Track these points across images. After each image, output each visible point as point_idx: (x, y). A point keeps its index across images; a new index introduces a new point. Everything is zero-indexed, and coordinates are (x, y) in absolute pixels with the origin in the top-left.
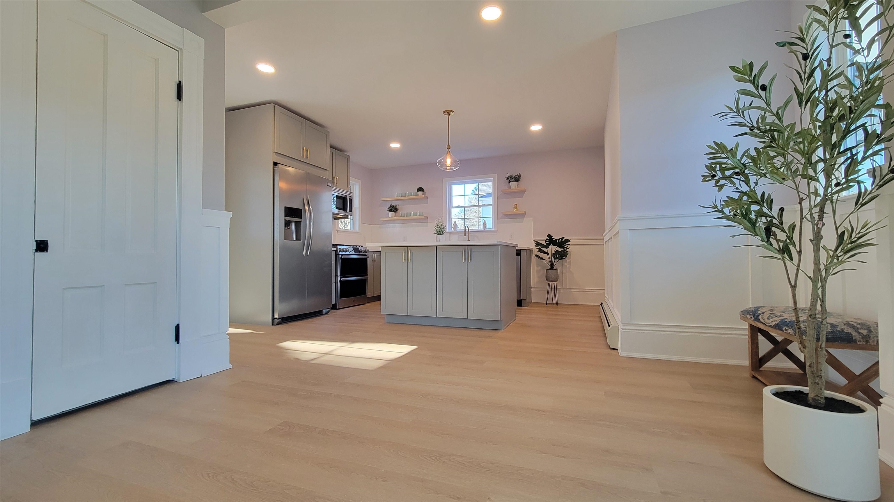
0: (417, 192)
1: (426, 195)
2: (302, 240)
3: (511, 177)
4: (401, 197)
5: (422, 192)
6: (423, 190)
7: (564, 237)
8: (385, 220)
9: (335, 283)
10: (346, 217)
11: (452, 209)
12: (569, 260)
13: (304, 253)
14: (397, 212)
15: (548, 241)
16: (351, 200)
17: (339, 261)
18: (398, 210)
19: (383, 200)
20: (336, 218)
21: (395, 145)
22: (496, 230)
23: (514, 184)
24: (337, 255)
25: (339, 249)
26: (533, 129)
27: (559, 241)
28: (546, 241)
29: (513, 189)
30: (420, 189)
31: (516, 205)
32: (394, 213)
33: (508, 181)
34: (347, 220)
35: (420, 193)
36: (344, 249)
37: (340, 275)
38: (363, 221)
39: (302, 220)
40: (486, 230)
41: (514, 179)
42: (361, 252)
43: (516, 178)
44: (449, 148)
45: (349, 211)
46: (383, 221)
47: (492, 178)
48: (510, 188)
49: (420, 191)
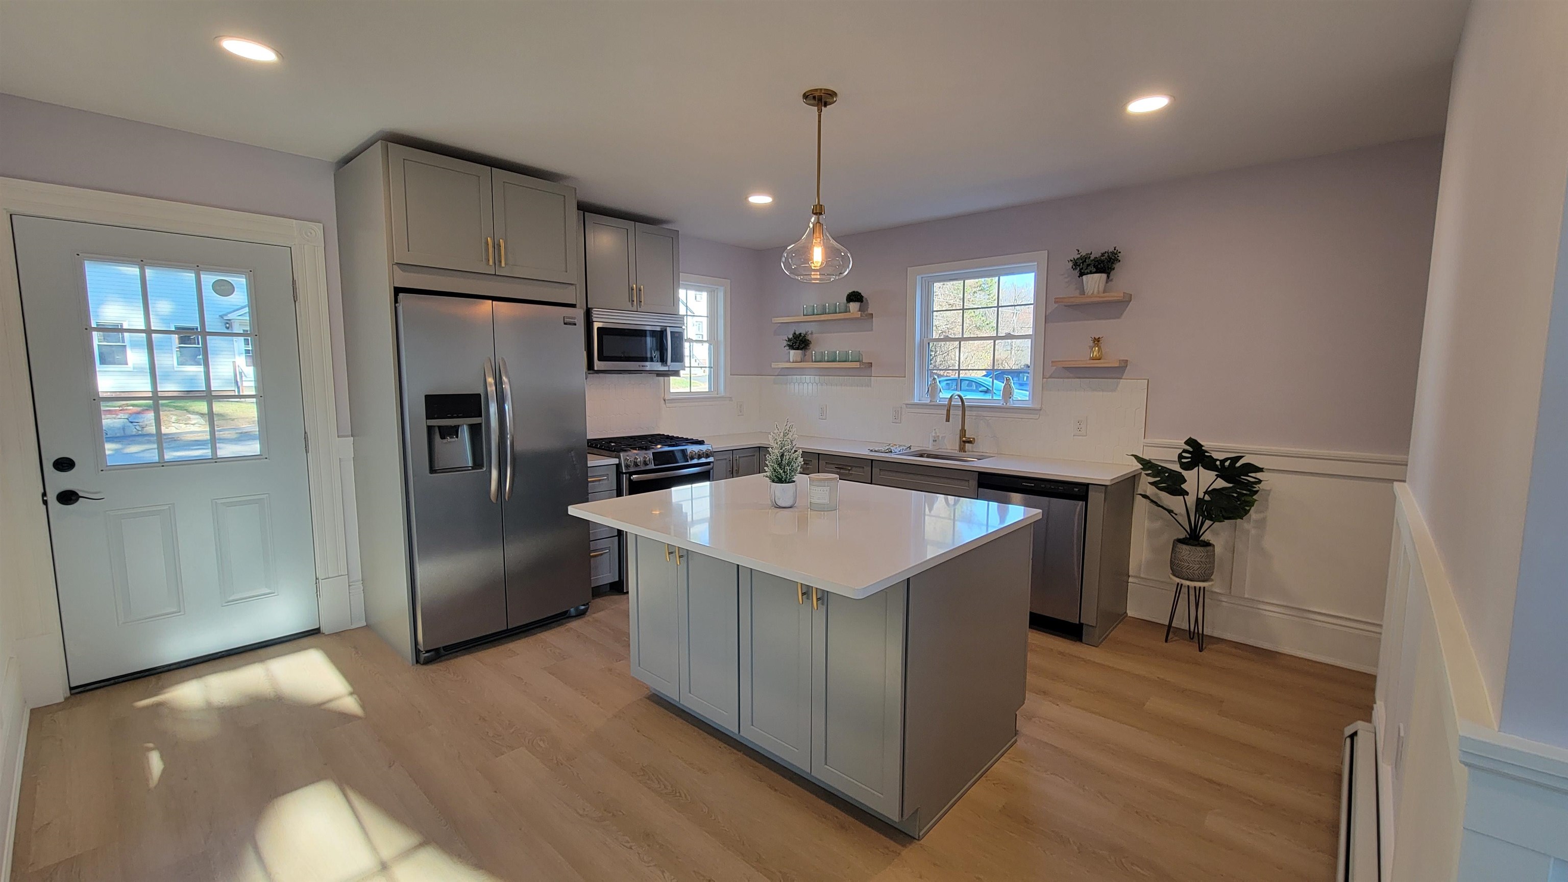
0: (847, 303)
1: (868, 311)
3: (1085, 261)
4: (814, 315)
5: (859, 304)
6: (862, 297)
7: (1242, 457)
11: (930, 344)
12: (1261, 516)
13: (493, 495)
14: (810, 349)
15: (1190, 456)
18: (810, 345)
19: (776, 322)
21: (760, 199)
22: (1038, 407)
23: (1094, 281)
24: (622, 477)
25: (624, 461)
27: (1226, 462)
28: (1180, 458)
29: (1090, 297)
30: (855, 297)
31: (1097, 341)
32: (800, 352)
33: (1077, 273)
35: (854, 306)
38: (736, 370)
39: (481, 420)
40: (1011, 404)
41: (1094, 266)
42: (693, 458)
43: (1100, 264)
45: (672, 362)
46: (774, 371)
47: (1035, 262)
48: (1083, 292)
49: (851, 301)
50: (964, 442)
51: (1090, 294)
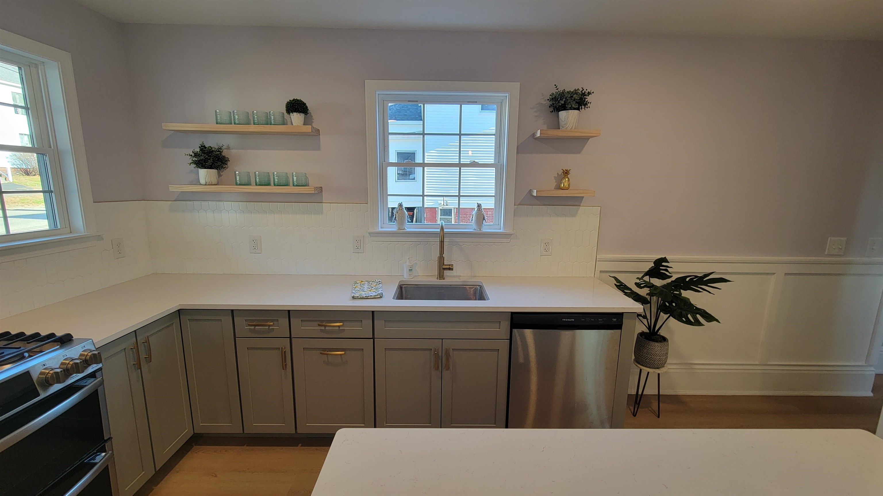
0: (286, 114)
1: (314, 125)
3: (559, 99)
4: (235, 124)
5: (302, 115)
6: (307, 107)
8: (187, 192)
14: (228, 168)
22: (510, 231)
23: (569, 116)
30: (297, 106)
32: (214, 171)
33: (553, 109)
35: (297, 118)
47: (506, 92)
48: (557, 125)
49: (295, 112)
50: (444, 269)
51: (569, 128)
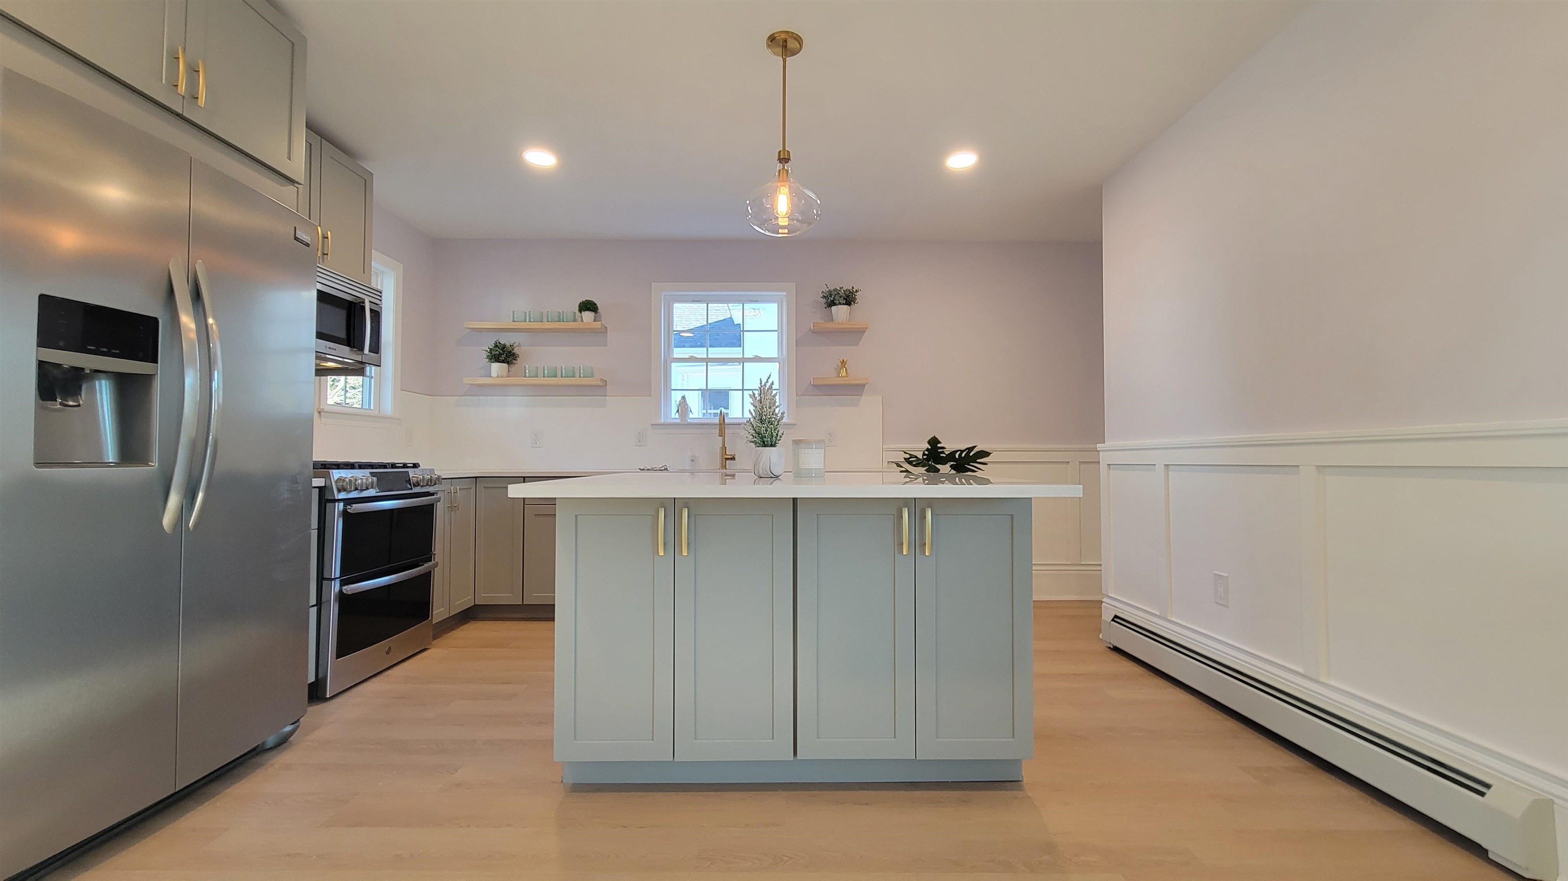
0: (578, 313)
1: (603, 323)
2: (155, 464)
3: (835, 293)
4: (528, 321)
5: (593, 314)
6: (597, 307)
7: (975, 447)
8: (475, 385)
9: (319, 604)
10: (358, 369)
11: (672, 364)
13: (168, 520)
14: (515, 364)
16: (376, 315)
17: (338, 527)
18: (518, 359)
19: (470, 327)
20: (321, 372)
23: (840, 311)
24: (329, 505)
25: (336, 482)
26: (950, 166)
27: (960, 455)
28: (924, 454)
29: (835, 324)
30: (588, 306)
32: (505, 365)
33: (827, 303)
34: (360, 378)
35: (588, 316)
36: (356, 480)
37: (338, 575)
38: (405, 385)
39: (161, 370)
41: (844, 299)
42: (417, 484)
43: (846, 297)
44: (784, 159)
45: (370, 351)
46: (469, 385)
47: (783, 291)
48: (831, 319)
49: (586, 310)
50: (727, 459)
51: (841, 321)
